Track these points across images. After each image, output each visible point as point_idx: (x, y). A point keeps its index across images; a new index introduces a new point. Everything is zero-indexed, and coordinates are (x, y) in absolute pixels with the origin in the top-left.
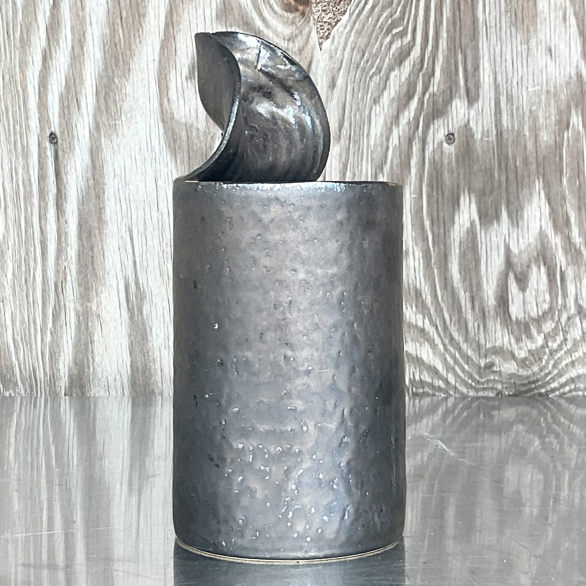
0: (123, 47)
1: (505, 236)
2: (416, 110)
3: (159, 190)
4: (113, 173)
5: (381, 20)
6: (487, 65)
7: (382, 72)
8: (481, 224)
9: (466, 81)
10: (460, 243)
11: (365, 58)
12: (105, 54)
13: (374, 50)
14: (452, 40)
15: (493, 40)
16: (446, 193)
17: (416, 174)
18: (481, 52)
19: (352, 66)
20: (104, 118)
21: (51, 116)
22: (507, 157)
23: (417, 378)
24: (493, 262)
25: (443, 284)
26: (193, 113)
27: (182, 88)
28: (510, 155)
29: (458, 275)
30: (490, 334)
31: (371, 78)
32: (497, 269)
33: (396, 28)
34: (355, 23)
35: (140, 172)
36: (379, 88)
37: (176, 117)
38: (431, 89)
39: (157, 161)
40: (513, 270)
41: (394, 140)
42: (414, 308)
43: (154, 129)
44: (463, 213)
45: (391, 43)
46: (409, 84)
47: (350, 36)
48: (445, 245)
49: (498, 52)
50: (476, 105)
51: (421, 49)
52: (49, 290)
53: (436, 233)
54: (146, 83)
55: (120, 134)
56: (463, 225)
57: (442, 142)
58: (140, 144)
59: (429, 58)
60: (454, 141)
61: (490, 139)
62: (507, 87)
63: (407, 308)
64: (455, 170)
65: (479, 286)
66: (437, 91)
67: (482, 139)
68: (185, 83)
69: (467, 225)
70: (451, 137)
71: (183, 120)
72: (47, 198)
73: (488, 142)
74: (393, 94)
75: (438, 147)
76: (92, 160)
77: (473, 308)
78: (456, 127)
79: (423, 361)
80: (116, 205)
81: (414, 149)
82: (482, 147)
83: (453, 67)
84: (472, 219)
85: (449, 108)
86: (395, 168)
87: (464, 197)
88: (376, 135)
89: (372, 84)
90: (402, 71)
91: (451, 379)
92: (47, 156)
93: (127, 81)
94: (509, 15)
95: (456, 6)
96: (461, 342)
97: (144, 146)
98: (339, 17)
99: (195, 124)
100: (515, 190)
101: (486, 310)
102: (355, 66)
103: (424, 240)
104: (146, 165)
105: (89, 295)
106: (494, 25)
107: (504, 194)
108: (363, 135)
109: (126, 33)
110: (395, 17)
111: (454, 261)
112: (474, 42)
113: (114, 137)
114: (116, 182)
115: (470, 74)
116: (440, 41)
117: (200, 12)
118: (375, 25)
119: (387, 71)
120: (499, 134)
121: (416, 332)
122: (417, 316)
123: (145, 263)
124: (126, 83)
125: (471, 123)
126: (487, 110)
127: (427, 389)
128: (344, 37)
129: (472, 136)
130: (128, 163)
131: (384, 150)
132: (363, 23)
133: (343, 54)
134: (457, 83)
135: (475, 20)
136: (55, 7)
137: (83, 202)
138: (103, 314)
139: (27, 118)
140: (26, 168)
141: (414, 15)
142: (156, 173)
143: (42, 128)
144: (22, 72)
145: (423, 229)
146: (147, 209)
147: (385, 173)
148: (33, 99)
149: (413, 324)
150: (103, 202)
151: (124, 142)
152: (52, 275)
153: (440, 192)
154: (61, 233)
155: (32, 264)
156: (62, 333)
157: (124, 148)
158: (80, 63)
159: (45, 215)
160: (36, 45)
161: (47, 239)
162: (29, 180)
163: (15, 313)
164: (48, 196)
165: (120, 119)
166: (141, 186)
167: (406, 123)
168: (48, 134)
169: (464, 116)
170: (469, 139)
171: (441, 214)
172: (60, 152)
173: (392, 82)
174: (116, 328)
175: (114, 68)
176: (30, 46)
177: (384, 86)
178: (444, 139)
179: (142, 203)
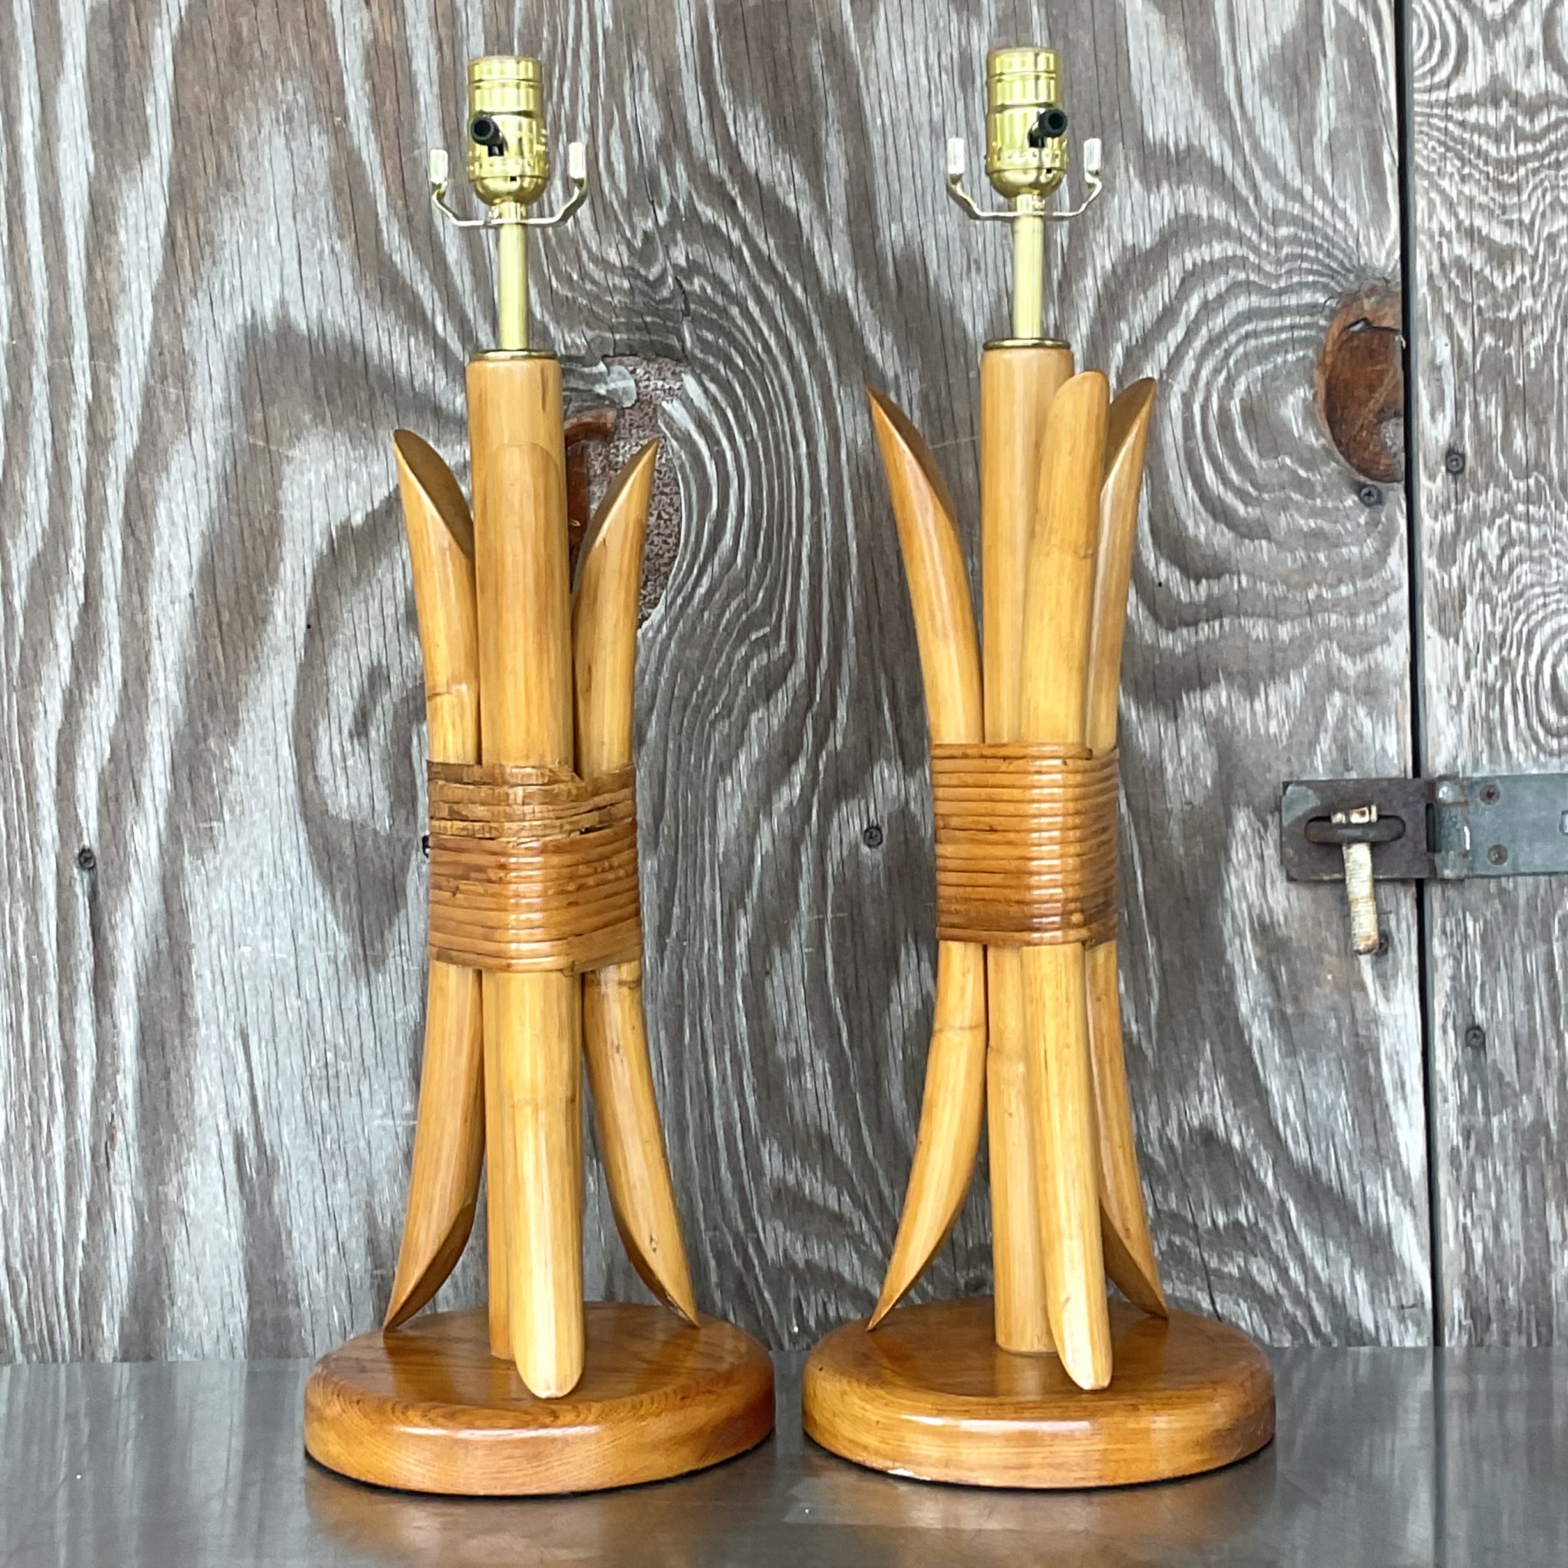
0: (223, 678)
2: (803, 784)
3: (302, 955)
4: (207, 924)
5: (727, 615)
7: (736, 712)
9: (897, 728)
10: (903, 1038)
11: (700, 687)
13: (717, 672)
14: (865, 648)
16: (871, 943)
17: (810, 908)
19: (674, 704)
20: (189, 817)
21: (82, 816)
23: (832, 1313)
25: (874, 1122)
26: (365, 801)
27: (343, 752)
29: (904, 1106)
31: (713, 724)
33: (757, 630)
34: (676, 622)
35: (262, 920)
36: (730, 741)
37: (333, 811)
38: (830, 744)
41: (764, 842)
42: (819, 1173)
43: (289, 836)
44: (906, 981)
45: (747, 660)
46: (788, 736)
47: (668, 647)
50: (918, 772)
51: (807, 667)
52: (80, 1161)
53: (855, 1020)
54: (271, 747)
55: (221, 847)
56: (908, 1004)
57: (857, 846)
58: (261, 865)
59: (823, 685)
60: (881, 842)
64: (885, 896)
66: (844, 745)
68: (348, 747)
69: (916, 1003)
70: (875, 832)
71: (346, 816)
72: (75, 978)
74: (756, 752)
75: (850, 853)
76: (166, 901)
78: (884, 813)
79: (841, 1279)
80: (214, 986)
81: (803, 859)
83: (871, 698)
84: (924, 992)
85: (867, 777)
86: (767, 897)
87: (907, 950)
88: (727, 834)
89: (716, 736)
90: (772, 709)
92: (76, 897)
93: (233, 744)
95: (871, 586)
97: (268, 870)
98: (645, 611)
99: (371, 823)
102: (681, 703)
103: (831, 1036)
104: (274, 906)
105: (162, 1168)
108: (702, 835)
109: (229, 651)
110: (753, 609)
111: (893, 1076)
113: (208, 855)
114: (214, 941)
115: (904, 713)
116: (844, 652)
117: (374, 606)
118: (716, 625)
119: (745, 709)
121: (825, 1220)
122: (827, 1188)
123: (275, 1102)
124: (231, 749)
125: (912, 806)
128: (657, 647)
129: (915, 830)
130: (237, 903)
131: (745, 862)
132: (693, 622)
133: (657, 682)
134: (882, 732)
136: (89, 608)
137: (147, 983)
138: (191, 1207)
139: (34, 822)
140: (33, 919)
141: (791, 604)
142: (294, 921)
143: (64, 841)
144: (25, 733)
145: (829, 1011)
146: (277, 993)
147: (749, 907)
148: (47, 784)
149: (818, 1206)
150: (189, 981)
151: (228, 862)
152: (87, 1130)
153: (859, 941)
154: (105, 1047)
155: (44, 1111)
156: (106, 1249)
157: (230, 873)
158: (139, 711)
159: (71, 1011)
160: (52, 681)
161: (76, 1060)
162: (39, 943)
163: (12, 1212)
164: (77, 973)
165: (221, 818)
166: (264, 947)
167: (786, 809)
168: (77, 851)
169: (899, 791)
170: (909, 836)
171: (863, 984)
172: (100, 888)
173: (754, 734)
174: (218, 1235)
175: (207, 719)
176: (40, 683)
177: (738, 740)
178: (860, 839)
179: (267, 981)
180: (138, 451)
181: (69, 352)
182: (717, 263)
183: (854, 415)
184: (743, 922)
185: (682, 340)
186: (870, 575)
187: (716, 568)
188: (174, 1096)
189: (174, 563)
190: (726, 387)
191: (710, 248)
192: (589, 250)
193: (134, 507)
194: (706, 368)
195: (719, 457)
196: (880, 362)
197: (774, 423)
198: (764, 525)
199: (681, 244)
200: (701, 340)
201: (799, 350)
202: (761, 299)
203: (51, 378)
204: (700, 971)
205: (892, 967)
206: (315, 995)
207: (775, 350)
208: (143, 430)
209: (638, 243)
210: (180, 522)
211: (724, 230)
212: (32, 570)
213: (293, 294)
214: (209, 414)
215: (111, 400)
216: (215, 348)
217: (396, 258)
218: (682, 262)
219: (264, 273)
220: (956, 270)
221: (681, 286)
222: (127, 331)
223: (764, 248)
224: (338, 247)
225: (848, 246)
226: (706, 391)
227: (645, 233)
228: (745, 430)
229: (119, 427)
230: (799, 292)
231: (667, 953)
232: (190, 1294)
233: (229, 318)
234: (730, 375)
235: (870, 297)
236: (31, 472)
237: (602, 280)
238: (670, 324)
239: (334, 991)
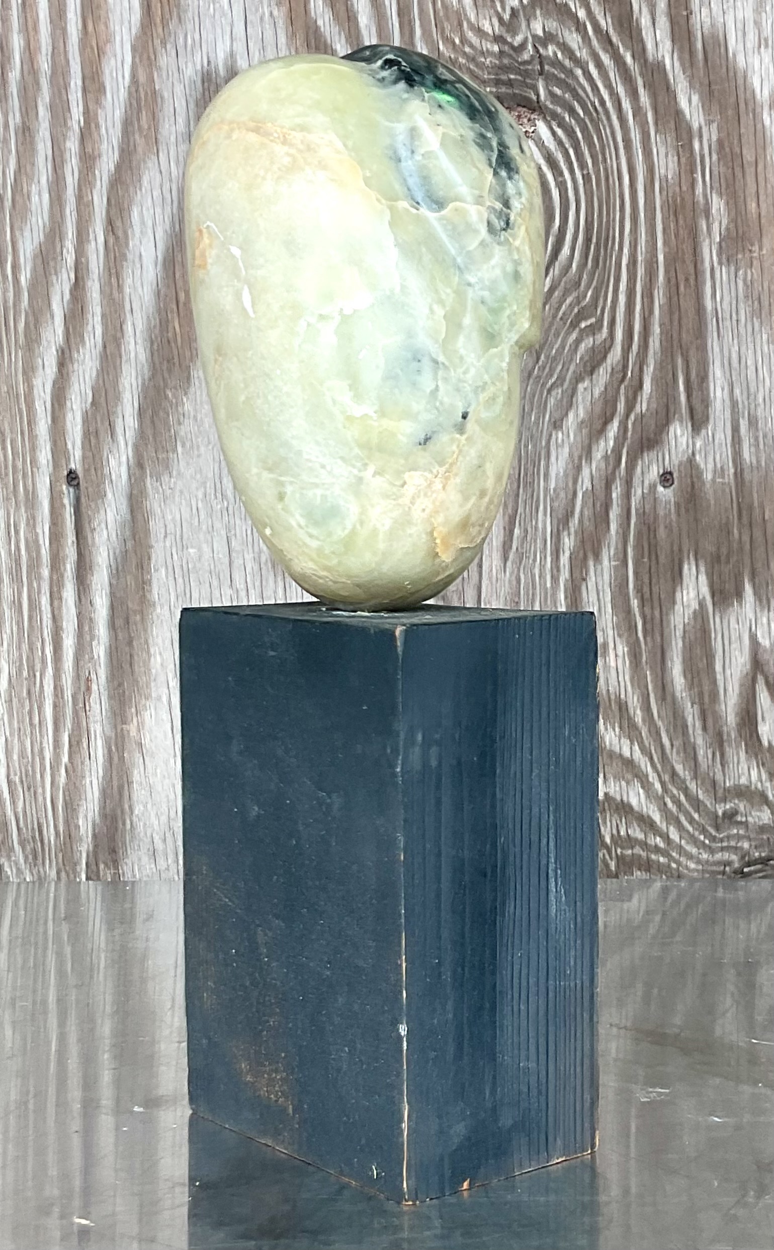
0: (179, 344)
1: (750, 621)
2: (616, 439)
3: (234, 555)
4: (163, 531)
5: (563, 309)
6: (718, 373)
7: (566, 383)
8: (714, 605)
9: (689, 396)
10: (684, 632)
11: (540, 363)
12: (152, 356)
13: (554, 351)
14: (667, 337)
15: (728, 336)
16: (662, 559)
17: (617, 533)
18: (710, 354)
20: (151, 448)
21: (70, 446)
22: (751, 508)
23: (623, 833)
24: (733, 659)
25: (660, 693)
28: (756, 504)
29: (683, 680)
30: (731, 766)
31: (549, 391)
32: (739, 669)
33: (586, 319)
35: (204, 527)
36: (562, 405)
38: (638, 409)
39: (231, 512)
40: (763, 672)
41: (585, 483)
42: (617, 729)
44: (688, 589)
45: (578, 342)
46: (606, 402)
48: (662, 635)
49: (735, 356)
50: (703, 432)
51: (623, 348)
52: (64, 705)
53: (649, 617)
55: (174, 473)
56: (689, 606)
57: (655, 486)
58: (205, 488)
59: (634, 364)
60: (673, 483)
61: (727, 480)
62: (749, 404)
63: (606, 729)
64: (674, 524)
65: (714, 696)
66: (647, 410)
67: (713, 480)
69: (695, 605)
70: (668, 477)
72: (62, 568)
73: (723, 484)
74: (582, 413)
75: (650, 491)
76: (132, 511)
77: (705, 728)
78: (676, 463)
79: (631, 807)
80: (167, 578)
81: (614, 495)
82: (715, 492)
83: (671, 375)
84: (701, 597)
85: (664, 435)
86: (586, 523)
87: (689, 564)
88: (557, 475)
89: (552, 401)
90: (594, 382)
91: (674, 835)
92: (64, 506)
94: (750, 303)
95: (674, 289)
96: (688, 778)
97: (210, 491)
100: (764, 556)
101: (725, 729)
102: (526, 374)
103: (630, 628)
104: (214, 518)
105: (125, 711)
106: (728, 317)
107: (747, 561)
108: (538, 474)
109: (184, 324)
110: (583, 304)
111: (675, 659)
112: (699, 341)
113: (165, 478)
114: (168, 544)
115: (695, 386)
116: (651, 339)
118: (554, 317)
119: (574, 381)
120: (739, 474)
121: (620, 764)
122: (623, 740)
124: (185, 400)
125: (698, 457)
126: (720, 439)
127: (638, 850)
129: (700, 475)
130: (186, 515)
131: (570, 497)
134: (676, 399)
135: (700, 309)
136: (78, 286)
137: (117, 573)
138: (146, 741)
139: (33, 449)
140: (32, 523)
141: (612, 301)
142: (228, 530)
143: (56, 465)
144: (28, 380)
145: (629, 611)
146: (215, 583)
147: (572, 530)
148: (43, 421)
149: (615, 753)
150: (149, 572)
151: (179, 483)
152: (69, 682)
153: (653, 557)
154: (84, 619)
155: (38, 666)
156: (83, 770)
157: (181, 492)
158: (115, 368)
159: (59, 592)
160: (49, 342)
161: (62, 628)
162: (36, 541)
163: (12, 741)
164: (64, 564)
165: (175, 450)
166: (206, 549)
167: (602, 457)
168: (65, 473)
169: (688, 447)
170: (695, 480)
171: (655, 589)
172: (83, 500)
173: (580, 398)
174: (166, 763)
175: (166, 375)
176: (39, 344)
177: (569, 403)
178: (658, 480)
179: (207, 575)
180: (118, 167)
181: (66, 87)
182: (566, 33)
183: (667, 156)
184: (567, 540)
185: (538, 96)
186: (673, 281)
187: (557, 272)
188: (136, 657)
189: (143, 253)
190: (570, 133)
191: (562, 22)
192: (469, 22)
193: (113, 212)
194: (555, 116)
195: (562, 186)
196: (688, 117)
197: (605, 160)
198: (594, 240)
199: (540, 18)
200: (552, 94)
201: (626, 105)
202: (599, 65)
203: (52, 107)
204: (533, 576)
205: (677, 577)
206: (243, 586)
207: (609, 104)
208: (122, 151)
209: (506, 17)
210: (150, 223)
211: (574, 10)
212: (35, 257)
213: (240, 47)
214: (173, 139)
215: (98, 126)
216: (179, 89)
217: (320, 23)
218: (540, 33)
219: (219, 31)
220: (749, 45)
221: (538, 51)
222: (111, 73)
223: (603, 23)
224: (276, 13)
225: (668, 24)
226: (554, 133)
227: (512, 9)
228: (583, 165)
229: (104, 146)
230: (629, 59)
231: (509, 564)
232: (145, 806)
233: (190, 65)
234: (573, 121)
235: (682, 64)
236: (36, 180)
237: (478, 45)
238: (528, 81)
239: (258, 583)
